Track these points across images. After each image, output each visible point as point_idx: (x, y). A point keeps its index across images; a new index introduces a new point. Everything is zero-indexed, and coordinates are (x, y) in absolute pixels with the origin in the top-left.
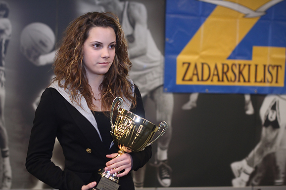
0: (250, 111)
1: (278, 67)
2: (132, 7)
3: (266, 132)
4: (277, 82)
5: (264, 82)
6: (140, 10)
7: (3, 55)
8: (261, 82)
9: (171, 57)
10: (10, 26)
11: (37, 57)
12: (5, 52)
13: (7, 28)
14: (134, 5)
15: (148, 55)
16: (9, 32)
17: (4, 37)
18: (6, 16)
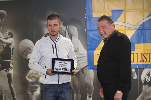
0: (135, 77)
1: (149, 53)
2: (70, 29)
3: (145, 88)
4: (149, 61)
5: (142, 62)
6: (74, 30)
7: (12, 55)
8: (140, 62)
9: (91, 51)
10: (14, 42)
11: (26, 55)
12: (12, 54)
13: (13, 43)
14: (71, 28)
15: (79, 51)
16: (13, 44)
17: (11, 47)
18: (11, 37)
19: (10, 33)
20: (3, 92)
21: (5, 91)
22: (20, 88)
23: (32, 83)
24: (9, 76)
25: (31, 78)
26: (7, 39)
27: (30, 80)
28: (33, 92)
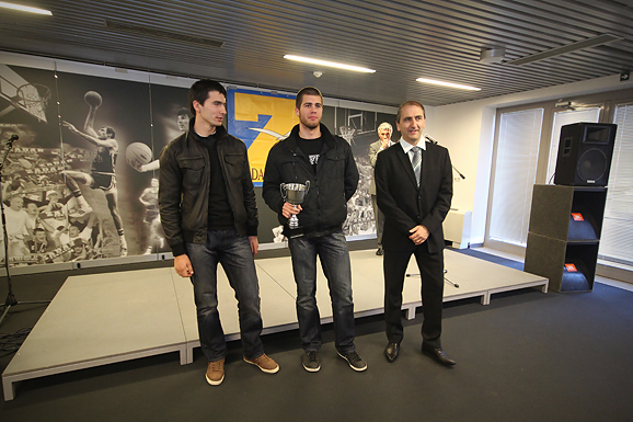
7: (113, 165)
10: (117, 145)
11: (139, 166)
12: (115, 163)
13: (115, 146)
16: (116, 149)
17: (113, 153)
18: (112, 137)
19: (109, 131)
20: (100, 222)
21: (104, 221)
22: (130, 215)
23: (149, 207)
24: (110, 198)
25: (147, 201)
26: (105, 139)
27: (146, 203)
28: (150, 220)
